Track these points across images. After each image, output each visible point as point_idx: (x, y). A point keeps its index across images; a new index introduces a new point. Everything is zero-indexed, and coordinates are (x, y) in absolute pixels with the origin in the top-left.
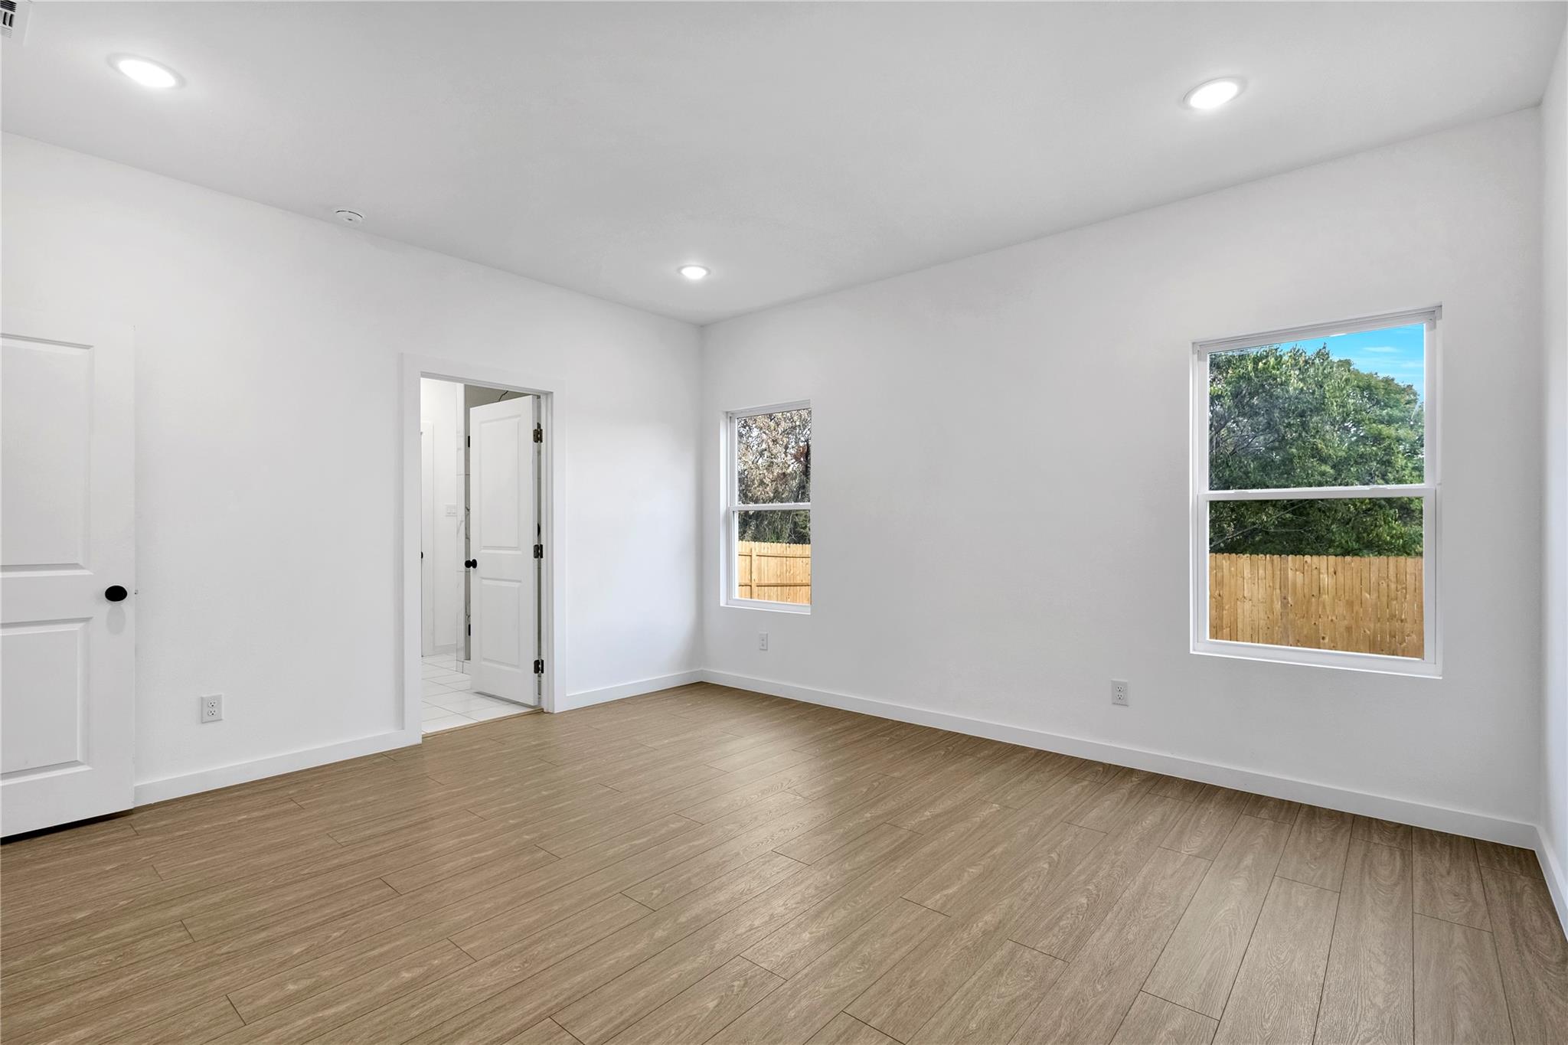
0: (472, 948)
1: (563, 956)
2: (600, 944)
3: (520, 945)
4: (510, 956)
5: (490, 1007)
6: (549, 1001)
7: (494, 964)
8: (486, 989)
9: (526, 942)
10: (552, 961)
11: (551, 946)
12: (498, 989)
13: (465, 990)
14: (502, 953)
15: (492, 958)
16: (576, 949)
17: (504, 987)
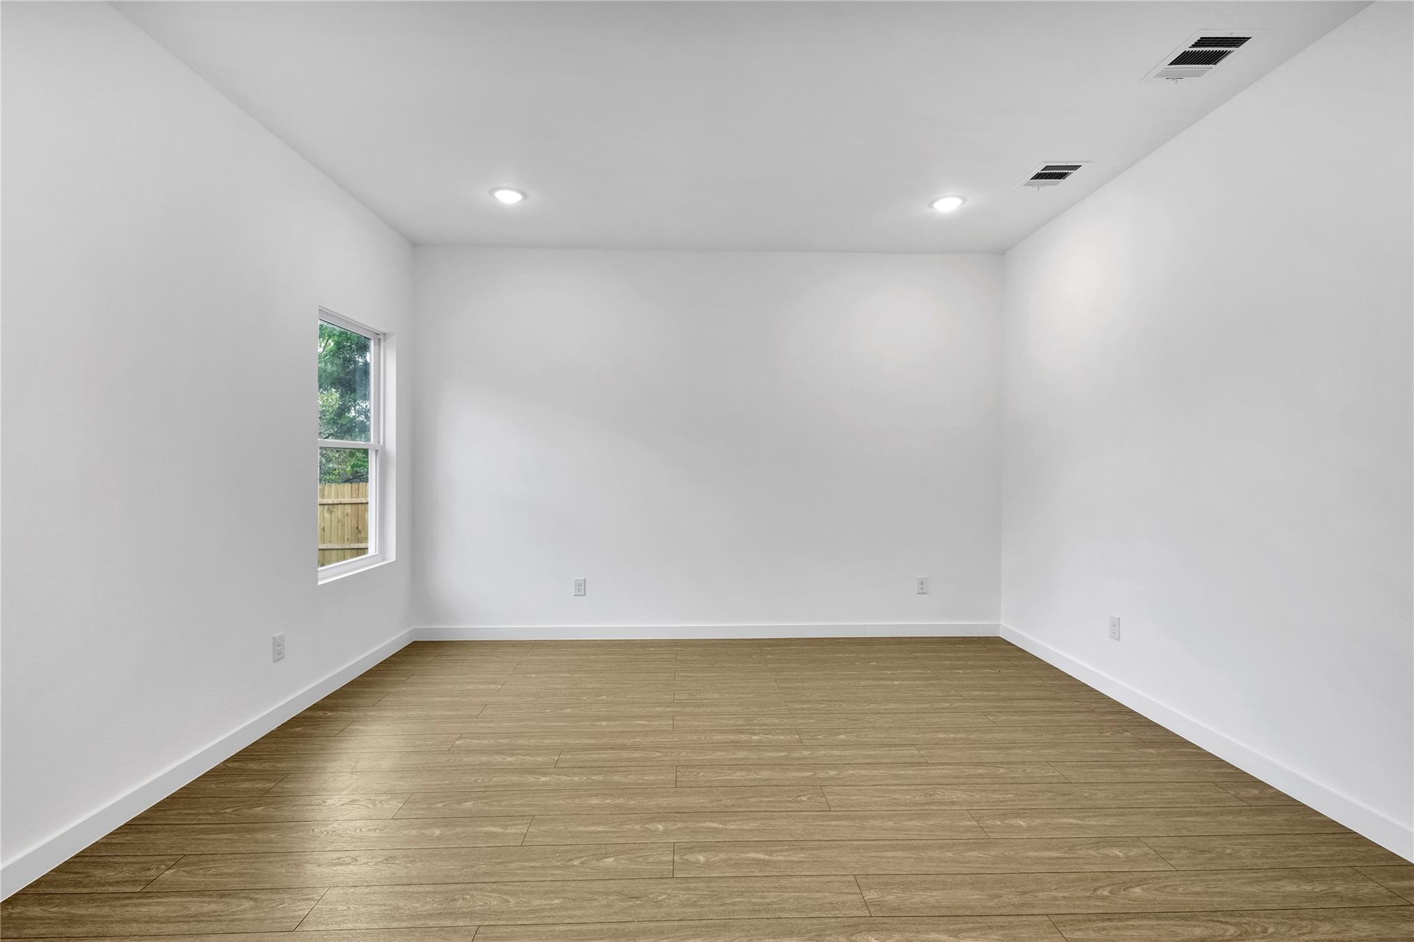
0: (970, 821)
1: (905, 788)
2: (875, 783)
3: (931, 807)
4: (941, 803)
5: (961, 780)
6: (925, 769)
7: (954, 803)
8: (962, 790)
9: (926, 807)
10: (913, 787)
11: (909, 797)
12: (956, 787)
13: (977, 796)
14: (946, 808)
15: (955, 808)
16: (894, 788)
17: (950, 787)
